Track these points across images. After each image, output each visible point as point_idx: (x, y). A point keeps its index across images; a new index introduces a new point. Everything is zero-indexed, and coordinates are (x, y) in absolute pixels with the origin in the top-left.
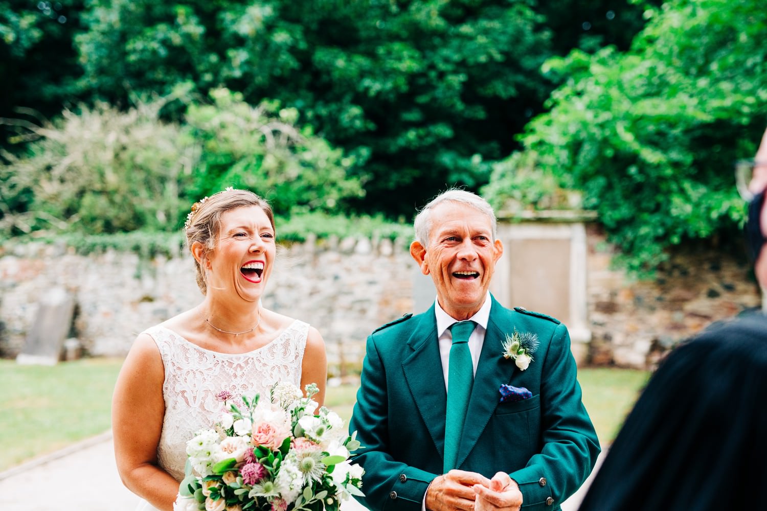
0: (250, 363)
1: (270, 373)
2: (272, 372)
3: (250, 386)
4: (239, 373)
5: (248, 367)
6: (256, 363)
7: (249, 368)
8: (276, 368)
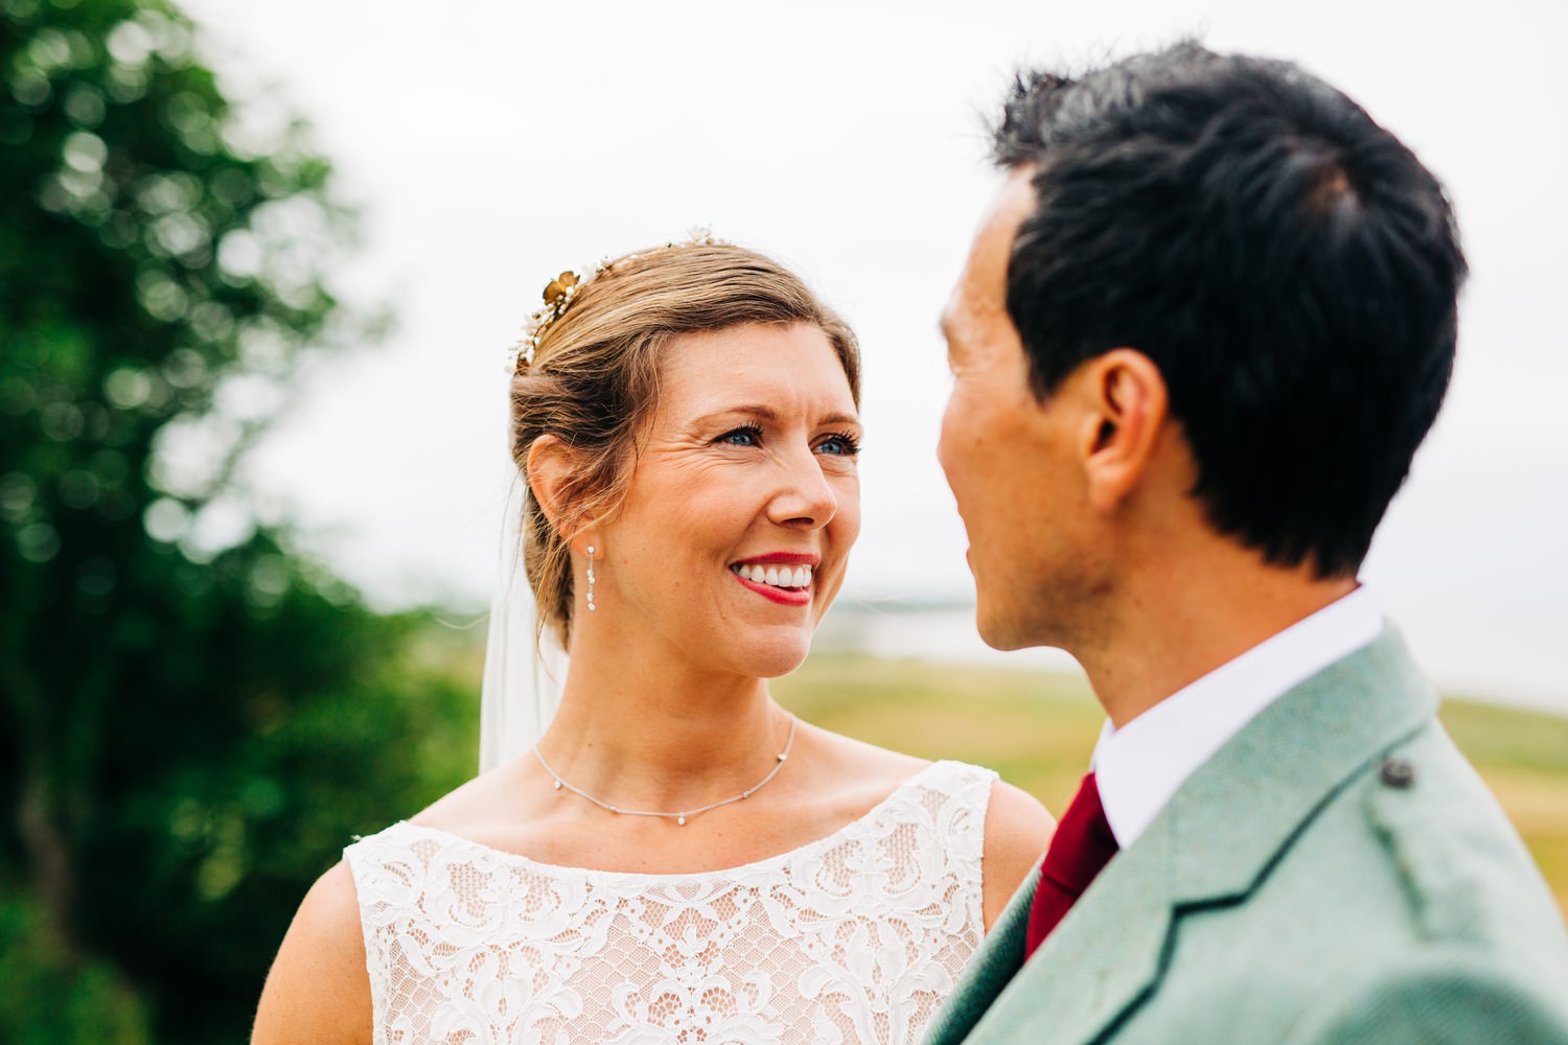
0: (745, 908)
1: (831, 944)
2: (842, 943)
3: (742, 997)
4: (691, 944)
5: (732, 921)
6: (773, 908)
7: (737, 929)
8: (861, 927)
